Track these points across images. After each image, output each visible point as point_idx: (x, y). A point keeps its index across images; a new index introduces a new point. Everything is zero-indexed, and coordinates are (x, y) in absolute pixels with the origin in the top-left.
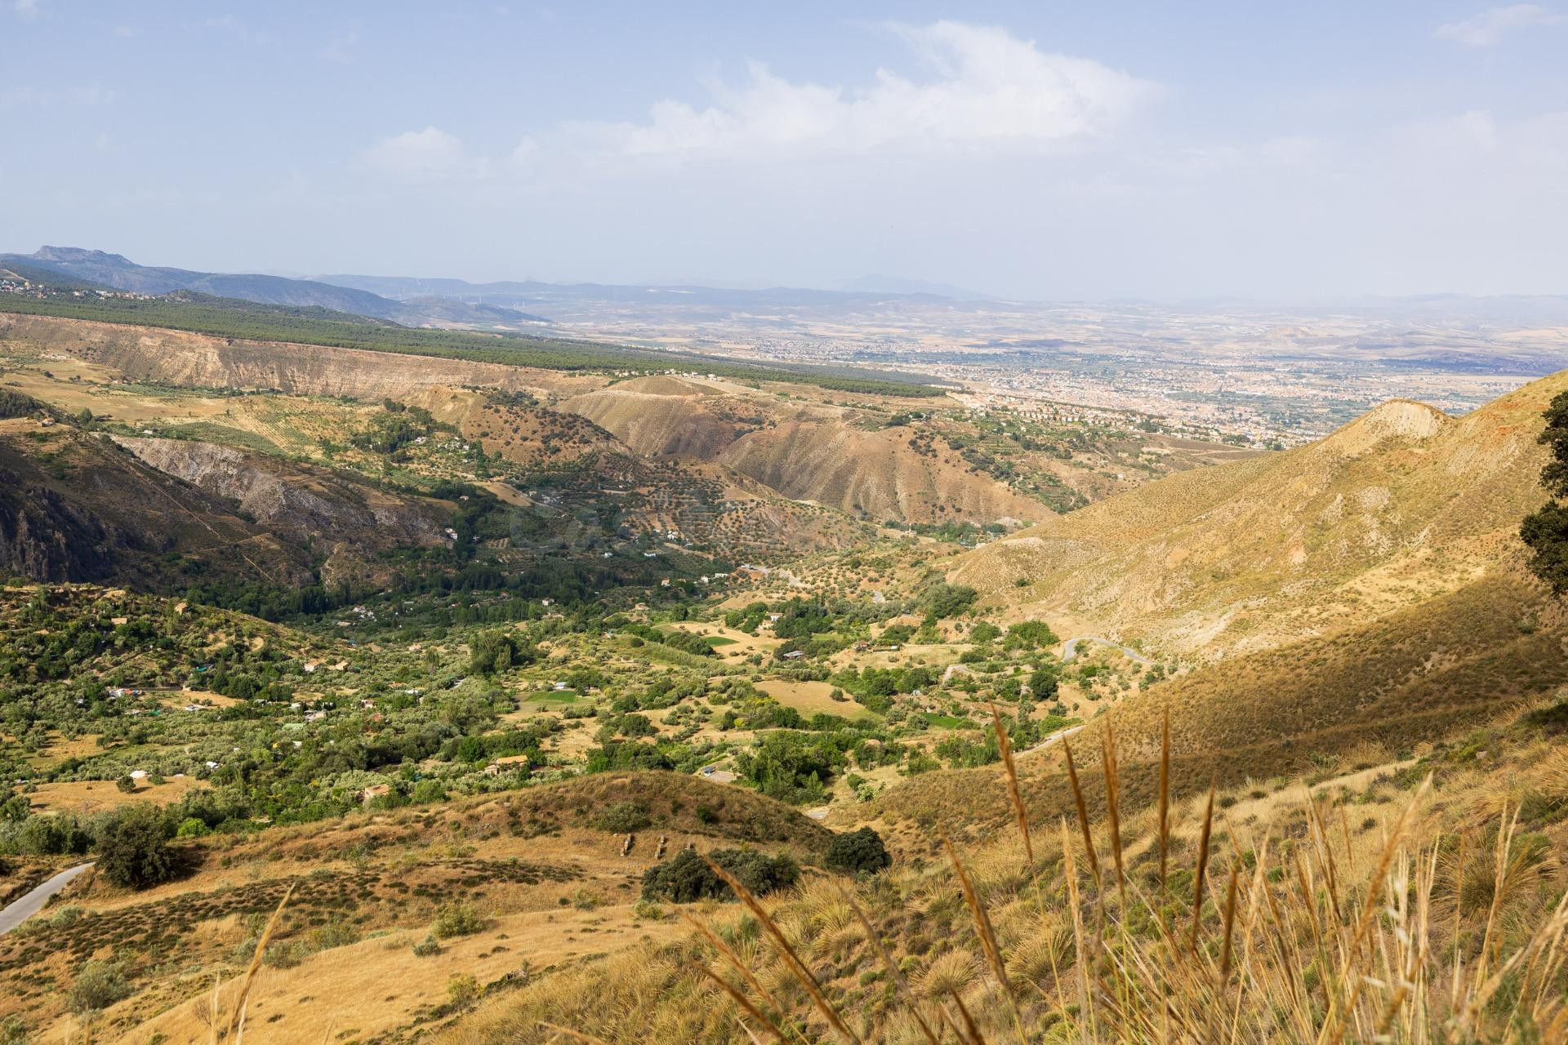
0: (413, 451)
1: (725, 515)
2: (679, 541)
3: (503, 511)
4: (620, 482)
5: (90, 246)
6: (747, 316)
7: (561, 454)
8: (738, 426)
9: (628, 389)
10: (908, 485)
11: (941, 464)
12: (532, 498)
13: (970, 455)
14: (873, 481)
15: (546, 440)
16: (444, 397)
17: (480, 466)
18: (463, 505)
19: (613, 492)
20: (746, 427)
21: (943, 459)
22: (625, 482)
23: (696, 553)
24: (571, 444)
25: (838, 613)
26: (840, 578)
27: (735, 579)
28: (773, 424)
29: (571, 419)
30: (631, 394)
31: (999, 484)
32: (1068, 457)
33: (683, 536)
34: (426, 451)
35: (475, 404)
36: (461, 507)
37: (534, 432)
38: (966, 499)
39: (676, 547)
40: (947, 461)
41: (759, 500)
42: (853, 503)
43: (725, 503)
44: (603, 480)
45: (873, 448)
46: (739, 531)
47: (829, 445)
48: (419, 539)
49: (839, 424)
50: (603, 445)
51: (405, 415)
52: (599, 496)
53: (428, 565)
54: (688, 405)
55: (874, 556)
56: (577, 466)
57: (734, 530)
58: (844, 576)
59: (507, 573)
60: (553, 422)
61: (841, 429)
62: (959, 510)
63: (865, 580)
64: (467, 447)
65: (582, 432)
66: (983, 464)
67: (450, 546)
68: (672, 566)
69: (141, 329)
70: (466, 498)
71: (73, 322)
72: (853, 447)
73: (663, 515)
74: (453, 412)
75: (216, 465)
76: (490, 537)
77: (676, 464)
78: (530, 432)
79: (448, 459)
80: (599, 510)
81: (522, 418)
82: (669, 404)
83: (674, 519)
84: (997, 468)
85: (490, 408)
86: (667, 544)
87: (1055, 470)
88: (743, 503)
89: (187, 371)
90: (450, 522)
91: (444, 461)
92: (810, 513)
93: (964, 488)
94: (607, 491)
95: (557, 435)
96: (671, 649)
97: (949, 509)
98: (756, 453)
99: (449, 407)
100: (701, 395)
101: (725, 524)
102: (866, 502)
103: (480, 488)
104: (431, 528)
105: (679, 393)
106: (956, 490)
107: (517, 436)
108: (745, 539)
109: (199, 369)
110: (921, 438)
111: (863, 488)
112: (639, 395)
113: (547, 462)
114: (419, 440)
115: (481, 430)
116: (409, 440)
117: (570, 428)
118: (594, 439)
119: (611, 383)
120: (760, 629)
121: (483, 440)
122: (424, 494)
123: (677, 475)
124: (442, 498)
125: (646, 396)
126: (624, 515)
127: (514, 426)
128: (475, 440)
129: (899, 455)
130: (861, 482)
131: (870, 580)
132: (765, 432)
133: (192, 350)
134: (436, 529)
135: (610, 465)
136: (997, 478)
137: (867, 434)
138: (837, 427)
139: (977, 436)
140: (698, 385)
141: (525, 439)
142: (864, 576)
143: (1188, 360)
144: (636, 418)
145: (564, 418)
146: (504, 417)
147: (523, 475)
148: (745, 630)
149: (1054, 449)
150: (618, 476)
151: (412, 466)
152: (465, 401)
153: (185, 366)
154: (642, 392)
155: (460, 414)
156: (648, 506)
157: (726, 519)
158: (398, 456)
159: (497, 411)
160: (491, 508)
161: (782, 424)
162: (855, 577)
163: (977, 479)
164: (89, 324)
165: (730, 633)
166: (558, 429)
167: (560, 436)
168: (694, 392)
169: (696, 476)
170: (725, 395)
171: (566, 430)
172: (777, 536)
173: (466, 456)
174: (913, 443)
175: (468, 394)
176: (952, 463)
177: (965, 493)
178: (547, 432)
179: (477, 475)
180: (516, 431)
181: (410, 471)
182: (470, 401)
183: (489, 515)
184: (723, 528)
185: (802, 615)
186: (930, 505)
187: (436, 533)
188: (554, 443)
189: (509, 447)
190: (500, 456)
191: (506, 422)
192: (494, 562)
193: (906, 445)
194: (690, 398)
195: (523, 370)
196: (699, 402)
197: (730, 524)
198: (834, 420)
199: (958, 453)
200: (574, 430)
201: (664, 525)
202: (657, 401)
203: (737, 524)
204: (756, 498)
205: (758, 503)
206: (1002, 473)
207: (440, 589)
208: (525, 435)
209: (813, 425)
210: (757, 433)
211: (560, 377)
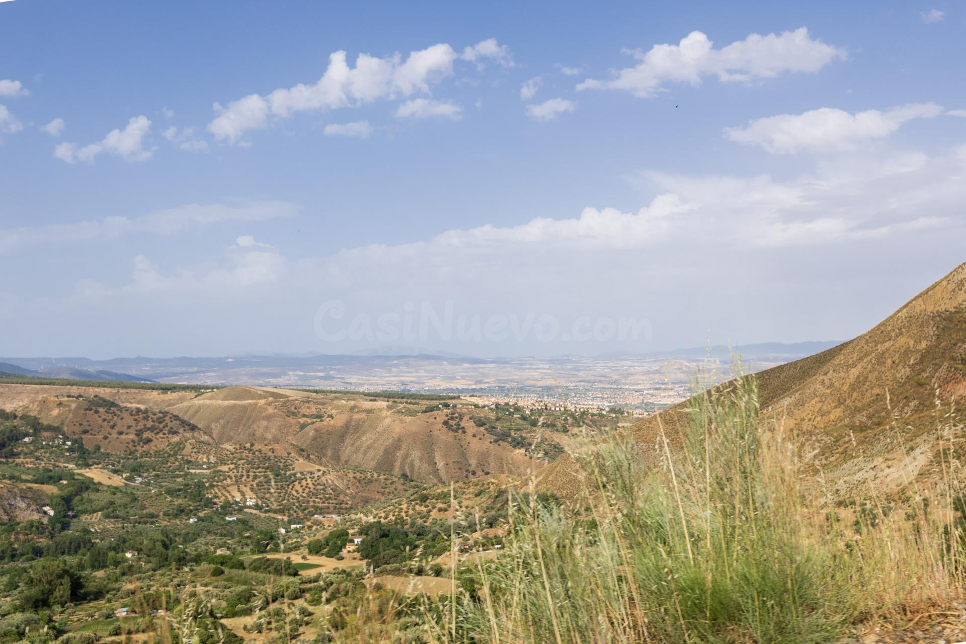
0: (20, 449)
1: (296, 483)
2: (257, 507)
3: (98, 490)
4: (204, 463)
6: (301, 373)
7: (152, 444)
8: (302, 420)
9: (211, 398)
10: (445, 456)
11: (469, 438)
12: (126, 479)
13: (492, 430)
14: (416, 454)
15: (139, 433)
16: (51, 405)
17: (80, 457)
18: (62, 488)
19: (198, 471)
20: (309, 421)
21: (471, 434)
22: (209, 463)
23: (272, 515)
24: (161, 435)
25: (419, 535)
26: (411, 512)
27: (310, 527)
28: (331, 416)
29: (161, 415)
30: (214, 402)
31: (517, 451)
32: (565, 431)
33: (260, 503)
34: (32, 448)
35: (77, 408)
36: (60, 489)
37: (129, 427)
38: (492, 464)
39: (254, 511)
40: (474, 436)
41: (325, 469)
42: (401, 473)
43: (295, 475)
44: (189, 462)
45: (414, 428)
46: (309, 496)
47: (378, 430)
48: (16, 516)
49: (385, 413)
50: (188, 435)
51: (16, 422)
52: (186, 475)
53: (21, 537)
54: (260, 407)
55: (439, 491)
56: (166, 452)
57: (305, 495)
58: (414, 509)
59: (98, 541)
60: (146, 418)
61: (387, 417)
62: (487, 473)
63: (435, 511)
64: (69, 443)
65: (170, 425)
66: (503, 437)
67: (45, 521)
68: (252, 527)
70: (65, 482)
72: (398, 429)
73: (242, 487)
74: (59, 415)
76: (85, 512)
77: (252, 445)
78: (125, 427)
79: (51, 453)
80: (186, 485)
81: (118, 416)
82: (245, 408)
83: (252, 489)
84: (514, 440)
85: (91, 410)
86: (246, 510)
87: (557, 440)
88: (311, 473)
90: (47, 501)
91: (48, 455)
92: (369, 477)
93: (490, 456)
94: (193, 471)
95: (149, 429)
96: (253, 573)
97: (480, 473)
98: (319, 440)
99: (55, 412)
100: (271, 399)
101: (297, 491)
102: (412, 471)
103: (79, 474)
104: (29, 505)
105: (253, 398)
106: (483, 458)
107: (114, 432)
108: (314, 502)
110: (452, 419)
111: (408, 460)
112: (220, 402)
113: (140, 451)
114: (26, 439)
115: (82, 428)
116: (17, 440)
117: (160, 423)
118: (181, 431)
119: (196, 396)
120: (344, 552)
121: (84, 436)
122: (27, 481)
123: (254, 454)
124: (43, 483)
125: (226, 403)
126: (207, 488)
127: (112, 423)
128: (76, 437)
129: (436, 433)
130: (407, 456)
131: (440, 510)
132: (325, 423)
134: (34, 507)
135: (195, 450)
136: (515, 447)
137: (408, 419)
138: (384, 415)
139: (493, 418)
140: (268, 392)
141: (121, 433)
142: (434, 508)
143: (614, 386)
144: (217, 420)
145: (155, 414)
146: (103, 417)
147: (119, 462)
148: (329, 555)
149: (554, 426)
150: (202, 459)
151: (18, 461)
152: (69, 406)
154: (223, 400)
155: (64, 417)
156: (229, 480)
157: (297, 487)
158: (6, 453)
159: (97, 412)
160: (87, 488)
161: (338, 416)
162: (425, 509)
163: (499, 449)
165: (313, 559)
166: (150, 424)
167: (152, 429)
168: (265, 397)
169: (270, 454)
170: (291, 398)
171: (157, 424)
172: (341, 497)
173: (68, 450)
174: (446, 423)
175: (72, 401)
176: (478, 437)
177: (491, 460)
178: (141, 426)
179: (77, 465)
180: (113, 427)
181: (17, 465)
182: (73, 406)
183: (85, 495)
184: (295, 494)
185: (385, 535)
186: (464, 471)
187: (33, 510)
188: (145, 435)
189: (107, 441)
190: (99, 448)
191: (104, 420)
192: (86, 531)
193: (440, 425)
194: (262, 402)
195: (124, 391)
196: (269, 404)
197: (300, 490)
198: (381, 410)
199: (482, 429)
200: (164, 423)
201: (243, 494)
202: (234, 406)
203: (307, 490)
204: (322, 468)
205: (324, 472)
206: (518, 444)
207: (30, 555)
208: (121, 430)
209: (364, 415)
210: (318, 424)
211: (155, 395)
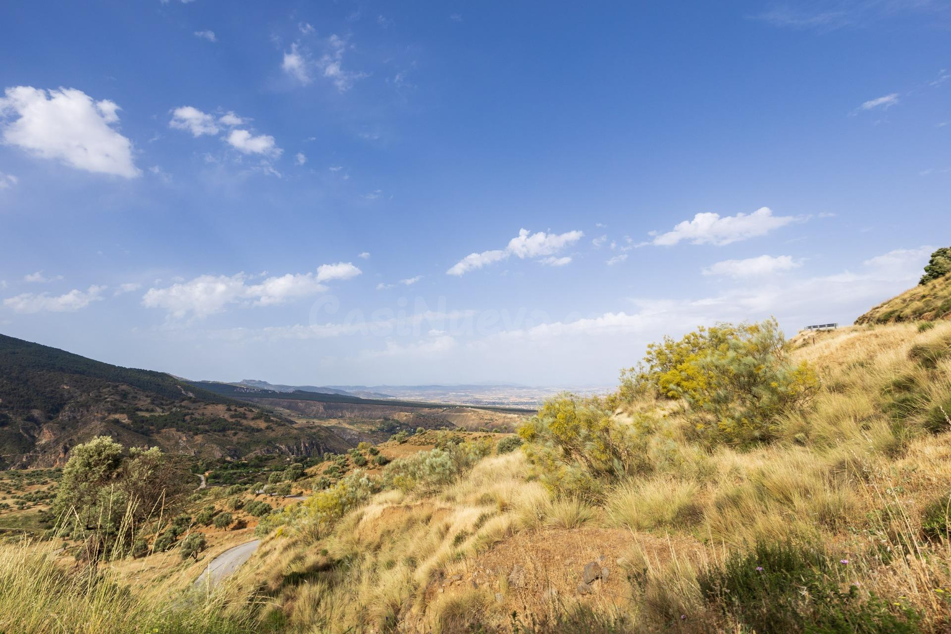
0: (397, 431)
5: (257, 380)
6: (454, 393)
8: (486, 421)
15: (436, 426)
16: (402, 416)
20: (488, 421)
28: (496, 420)
29: (442, 420)
30: (451, 414)
35: (413, 417)
49: (517, 419)
51: (391, 422)
60: (437, 421)
64: (412, 430)
65: (446, 424)
69: (298, 401)
71: (278, 400)
74: (406, 420)
75: (351, 436)
81: (428, 420)
82: (463, 416)
85: (418, 418)
89: (314, 413)
99: (404, 418)
105: (466, 413)
109: (318, 412)
114: (398, 428)
115: (416, 425)
116: (395, 428)
118: (450, 426)
119: (443, 411)
125: (456, 414)
133: (315, 406)
140: (471, 410)
144: (454, 420)
153: (313, 411)
155: (408, 420)
158: (393, 433)
159: (420, 419)
164: (283, 400)
170: (480, 413)
171: (441, 423)
182: (411, 416)
188: (438, 427)
191: (423, 422)
194: (469, 414)
198: (515, 418)
200: (444, 423)
208: (429, 425)
209: (509, 420)
210: (492, 423)
211: (426, 410)
